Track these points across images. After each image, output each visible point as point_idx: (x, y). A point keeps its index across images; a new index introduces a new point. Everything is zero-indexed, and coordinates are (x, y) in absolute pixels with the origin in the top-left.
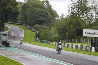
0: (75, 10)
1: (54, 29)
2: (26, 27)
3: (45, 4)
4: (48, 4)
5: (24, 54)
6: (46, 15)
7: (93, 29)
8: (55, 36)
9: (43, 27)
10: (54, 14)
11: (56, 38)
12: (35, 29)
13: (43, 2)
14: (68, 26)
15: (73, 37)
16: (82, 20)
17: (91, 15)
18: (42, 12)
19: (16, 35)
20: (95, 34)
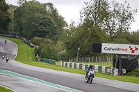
0: (91, 16)
1: (60, 43)
2: (21, 40)
3: (48, 8)
4: (52, 8)
5: (18, 78)
6: (49, 24)
7: (116, 43)
8: (61, 52)
9: (46, 40)
10: (61, 22)
11: (63, 56)
12: (34, 43)
13: (45, 5)
14: (81, 38)
15: (87, 54)
16: (100, 30)
17: (114, 24)
18: (44, 19)
19: (6, 52)
20: (118, 49)
